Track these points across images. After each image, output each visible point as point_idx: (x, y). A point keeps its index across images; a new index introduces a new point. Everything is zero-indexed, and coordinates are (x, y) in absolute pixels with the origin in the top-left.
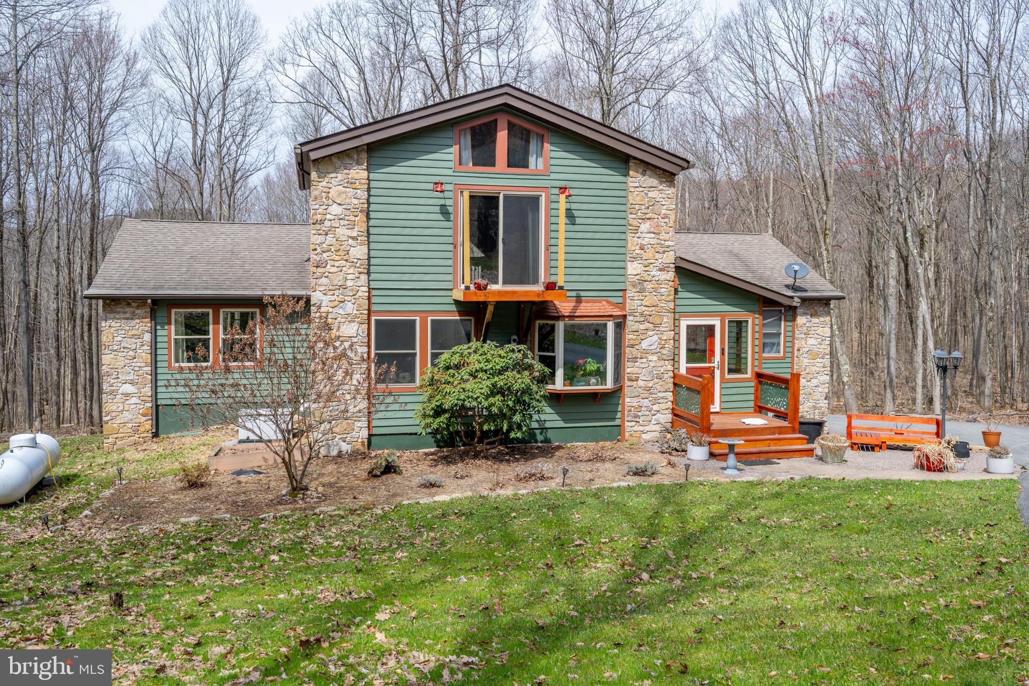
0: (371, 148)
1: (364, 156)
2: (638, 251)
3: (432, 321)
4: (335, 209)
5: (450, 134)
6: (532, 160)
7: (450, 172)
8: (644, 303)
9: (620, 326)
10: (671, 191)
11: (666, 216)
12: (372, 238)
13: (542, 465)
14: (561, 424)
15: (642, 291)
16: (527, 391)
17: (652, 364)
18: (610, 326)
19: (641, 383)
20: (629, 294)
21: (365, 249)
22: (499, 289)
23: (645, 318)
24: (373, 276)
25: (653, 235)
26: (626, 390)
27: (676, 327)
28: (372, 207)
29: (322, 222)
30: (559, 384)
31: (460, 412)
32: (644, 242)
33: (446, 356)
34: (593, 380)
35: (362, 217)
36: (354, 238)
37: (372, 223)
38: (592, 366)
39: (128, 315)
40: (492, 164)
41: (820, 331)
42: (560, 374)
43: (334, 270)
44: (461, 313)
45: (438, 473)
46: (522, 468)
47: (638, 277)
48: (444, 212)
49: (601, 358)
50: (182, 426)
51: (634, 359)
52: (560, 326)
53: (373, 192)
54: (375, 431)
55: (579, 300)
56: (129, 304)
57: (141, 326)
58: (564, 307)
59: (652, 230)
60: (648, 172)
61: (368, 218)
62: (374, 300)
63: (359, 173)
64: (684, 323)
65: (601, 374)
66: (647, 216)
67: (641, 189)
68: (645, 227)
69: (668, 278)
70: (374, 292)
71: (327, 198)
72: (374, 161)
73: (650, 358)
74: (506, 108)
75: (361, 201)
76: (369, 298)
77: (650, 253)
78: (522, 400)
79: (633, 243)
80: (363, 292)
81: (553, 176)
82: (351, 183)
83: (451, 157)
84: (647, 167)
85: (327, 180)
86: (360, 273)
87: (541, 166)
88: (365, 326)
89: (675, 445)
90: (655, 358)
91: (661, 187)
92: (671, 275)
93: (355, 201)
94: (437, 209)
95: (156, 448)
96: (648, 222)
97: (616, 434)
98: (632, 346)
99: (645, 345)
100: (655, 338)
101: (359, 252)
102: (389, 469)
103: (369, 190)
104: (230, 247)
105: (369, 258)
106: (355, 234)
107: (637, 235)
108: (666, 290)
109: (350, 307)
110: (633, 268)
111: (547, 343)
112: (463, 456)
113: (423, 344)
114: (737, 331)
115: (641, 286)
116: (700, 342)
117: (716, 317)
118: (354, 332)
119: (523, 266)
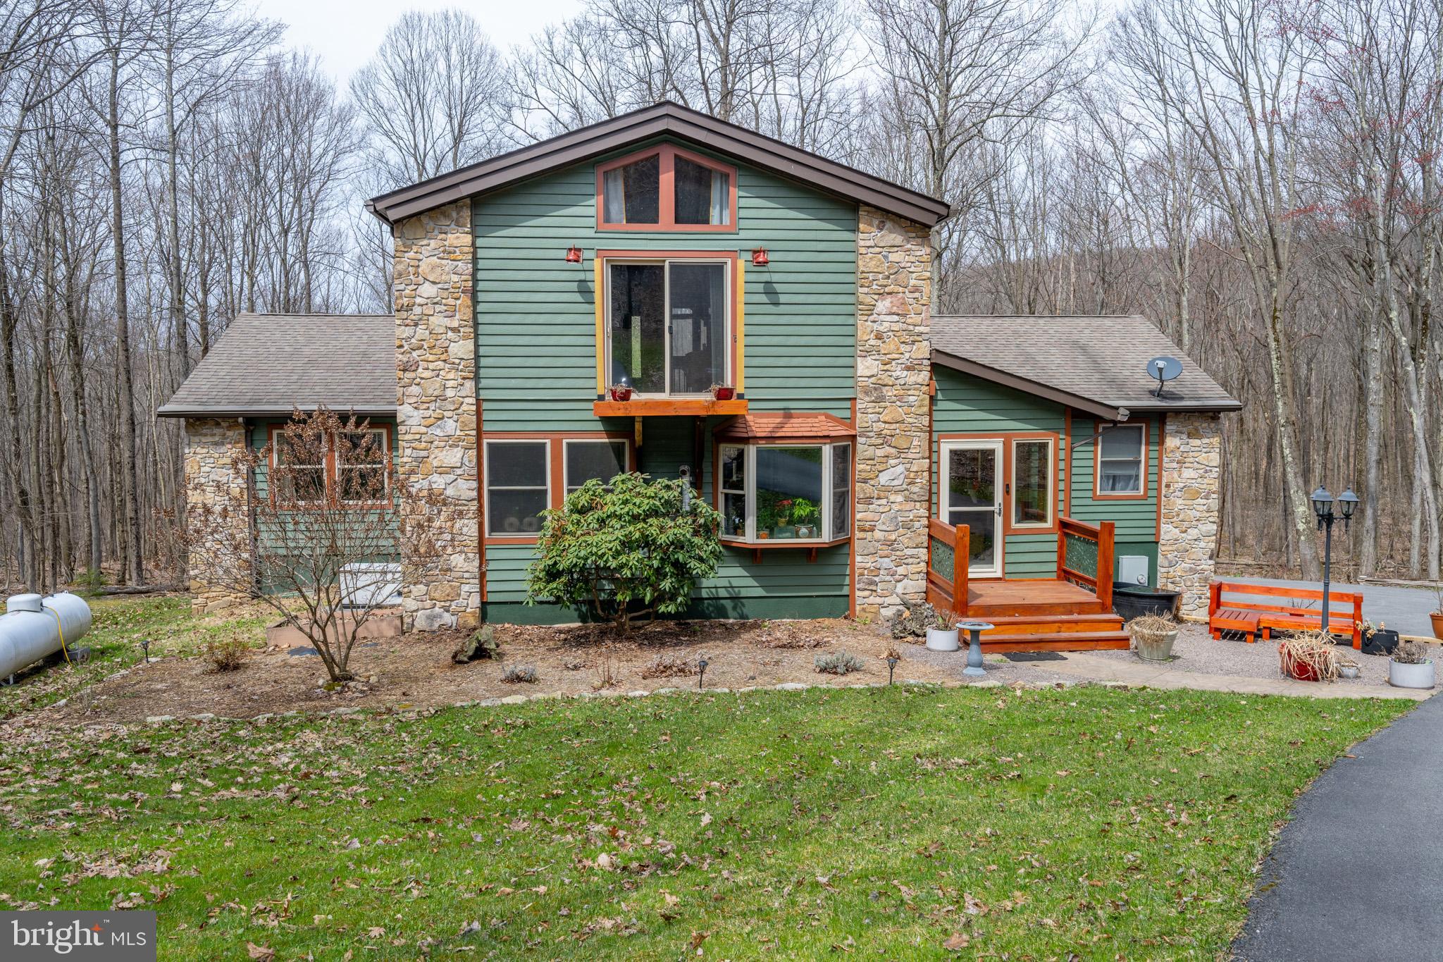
0: (479, 201)
1: (466, 213)
2: (872, 342)
3: (569, 444)
4: (428, 290)
5: (591, 179)
6: (714, 213)
7: (591, 233)
8: (882, 417)
9: (845, 451)
10: (924, 251)
11: (916, 289)
12: (482, 329)
14: (760, 592)
15: (880, 399)
16: (687, 547)
17: (895, 507)
18: (827, 452)
19: (878, 534)
20: (860, 405)
21: (470, 345)
22: (664, 397)
23: (885, 440)
24: (484, 383)
25: (896, 318)
26: (858, 545)
27: (932, 452)
28: (481, 286)
29: (409, 308)
30: (750, 537)
31: (587, 575)
32: (881, 328)
34: (804, 530)
35: (465, 300)
36: (454, 330)
37: (480, 308)
38: (802, 510)
39: (217, 439)
40: (655, 220)
41: (1202, 457)
42: (751, 522)
43: (427, 374)
44: (610, 434)
47: (873, 380)
48: (584, 290)
49: (816, 501)
51: (868, 500)
52: (751, 452)
53: (481, 264)
54: (491, 598)
56: (218, 424)
58: (759, 425)
59: (894, 310)
60: (888, 225)
61: (475, 302)
62: (485, 416)
63: (460, 238)
64: (946, 447)
65: (814, 522)
66: (887, 290)
67: (878, 250)
68: (883, 305)
69: (920, 381)
70: (485, 406)
71: (417, 274)
72: (481, 220)
73: (892, 498)
74: (668, 137)
75: (464, 277)
76: (479, 413)
77: (890, 345)
78: (682, 561)
79: (865, 329)
80: (469, 405)
81: (743, 234)
82: (448, 253)
83: (592, 211)
84: (885, 216)
85: (415, 248)
86: (464, 378)
87: (727, 221)
88: (473, 453)
89: (913, 626)
90: (899, 498)
91: (909, 246)
92: (924, 376)
93: (455, 278)
94: (574, 286)
96: (889, 299)
97: (842, 606)
98: (865, 481)
99: (884, 478)
100: (900, 469)
101: (462, 348)
102: (480, 653)
103: (475, 260)
104: (362, 348)
105: (477, 357)
106: (455, 324)
107: (871, 318)
108: (918, 399)
109: (450, 426)
110: (866, 367)
111: (734, 477)
113: (556, 468)
114: (1031, 456)
115: (877, 391)
116: (971, 476)
117: (996, 439)
118: (458, 461)
119: (700, 365)
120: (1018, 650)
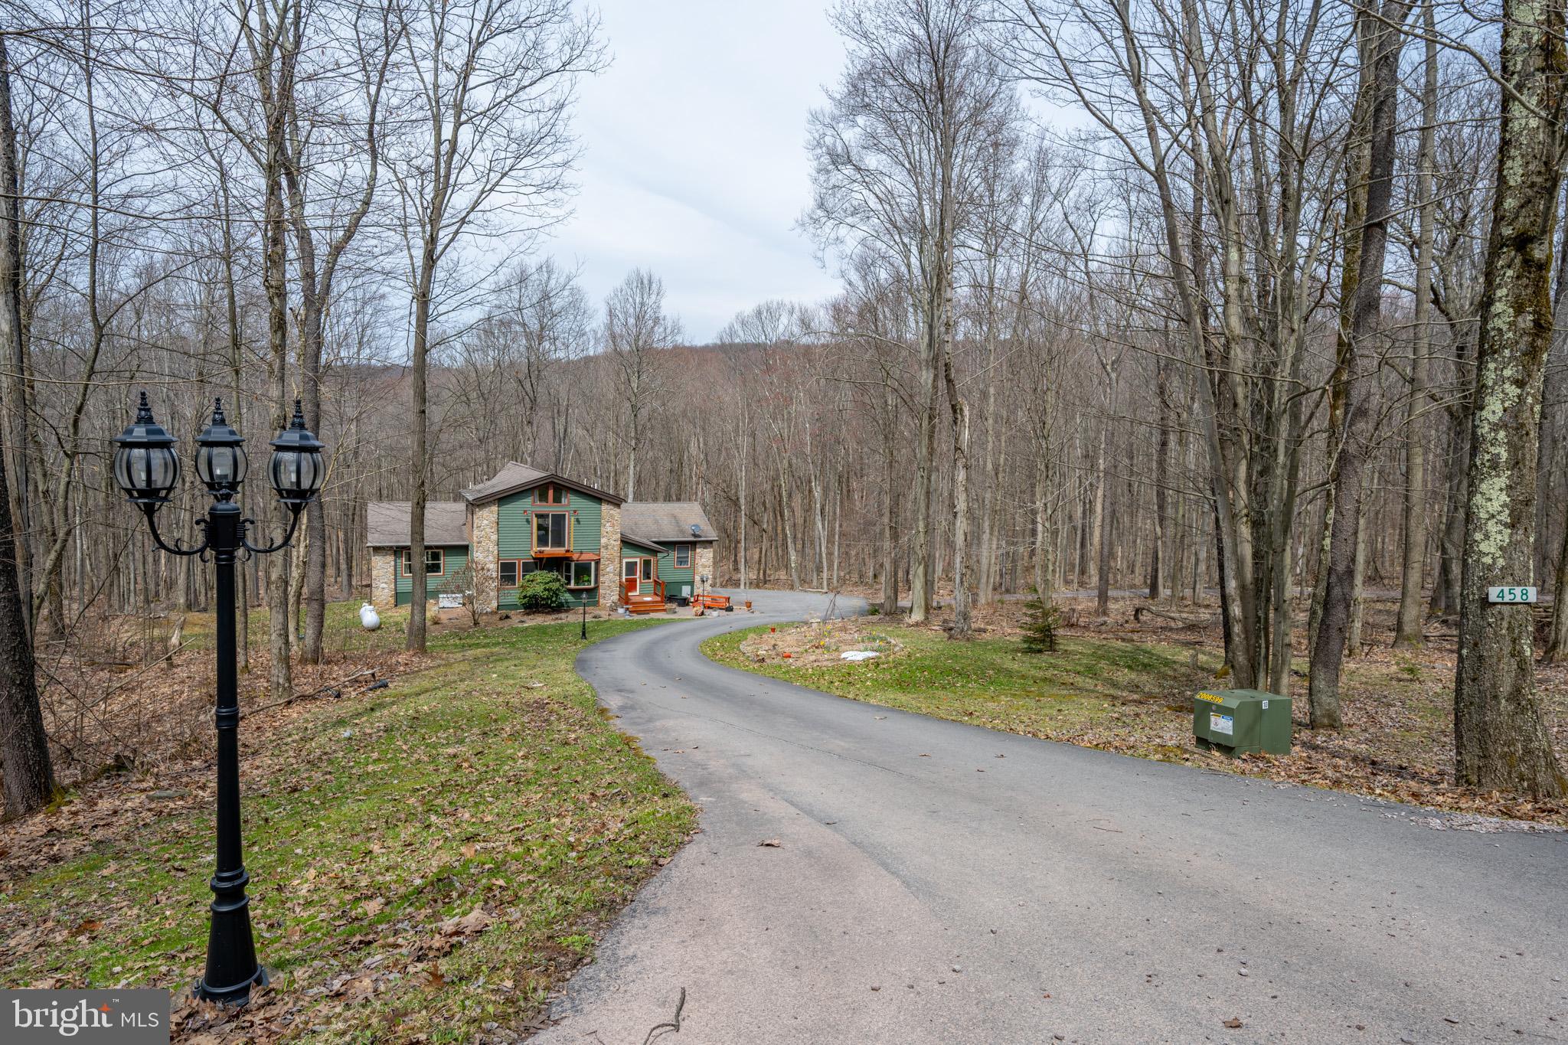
0: (500, 500)
1: (497, 502)
2: (605, 533)
3: (522, 563)
5: (531, 492)
6: (563, 500)
7: (530, 506)
8: (607, 553)
9: (598, 562)
10: (618, 510)
11: (617, 520)
12: (500, 532)
13: (563, 615)
14: (574, 600)
15: (607, 549)
16: (558, 589)
17: (611, 577)
18: (593, 563)
19: (606, 584)
20: (601, 551)
21: (497, 536)
22: (549, 550)
23: (608, 559)
24: (500, 546)
25: (612, 527)
26: (601, 587)
27: (621, 562)
28: (500, 520)
30: (572, 586)
31: (534, 597)
32: (608, 530)
33: (527, 577)
34: (587, 583)
35: (495, 525)
36: (493, 532)
37: (500, 526)
38: (586, 578)
39: (383, 554)
40: (547, 502)
41: (707, 555)
42: (573, 582)
44: (534, 560)
45: (525, 618)
46: (554, 616)
47: (605, 544)
48: (528, 521)
49: (590, 576)
51: (604, 575)
52: (573, 564)
53: (500, 515)
54: (500, 603)
55: (581, 553)
56: (384, 549)
57: (390, 559)
58: (575, 557)
59: (611, 525)
60: (609, 504)
61: (498, 524)
62: (500, 555)
63: (495, 508)
64: (624, 561)
65: (589, 581)
66: (609, 520)
67: (606, 510)
68: (608, 524)
69: (618, 543)
70: (500, 552)
71: (482, 518)
72: (501, 504)
73: (610, 574)
74: (552, 482)
75: (496, 518)
76: (498, 554)
77: (610, 534)
78: (556, 593)
79: (603, 530)
80: (496, 552)
81: (571, 506)
82: (492, 512)
83: (530, 501)
84: (609, 502)
85: (482, 511)
86: (495, 545)
87: (566, 503)
88: (497, 565)
89: (615, 607)
90: (612, 574)
91: (615, 509)
93: (493, 518)
94: (525, 520)
95: (401, 611)
96: (610, 522)
97: (596, 604)
98: (603, 570)
99: (608, 569)
100: (612, 567)
101: (494, 537)
102: (507, 617)
103: (498, 514)
105: (498, 539)
106: (493, 530)
107: (605, 527)
108: (617, 548)
110: (603, 541)
111: (568, 570)
112: (534, 613)
113: (519, 571)
114: (647, 563)
115: (606, 547)
116: (631, 568)
117: (638, 558)
118: (493, 567)
119: (559, 541)
120: (639, 613)
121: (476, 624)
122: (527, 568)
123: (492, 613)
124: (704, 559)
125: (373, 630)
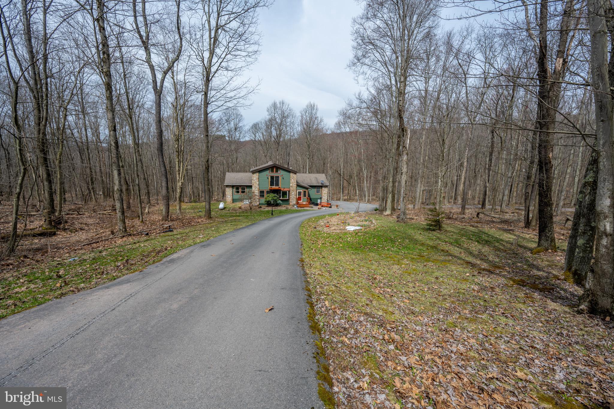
3: (266, 191)
4: (255, 178)
5: (268, 169)
7: (268, 174)
9: (289, 191)
10: (296, 175)
12: (259, 181)
13: (277, 207)
14: (282, 203)
16: (276, 199)
19: (292, 198)
20: (290, 188)
22: (274, 187)
23: (293, 190)
24: (259, 186)
25: (294, 180)
26: (290, 199)
27: (296, 191)
28: (259, 177)
30: (281, 198)
31: (268, 201)
33: (268, 195)
34: (286, 198)
36: (257, 181)
37: (259, 179)
40: (274, 172)
43: (255, 183)
44: (270, 190)
45: (266, 208)
46: (275, 208)
48: (268, 178)
49: (287, 195)
50: (236, 202)
51: (291, 195)
52: (281, 192)
54: (260, 203)
55: (284, 188)
56: (229, 186)
57: (231, 189)
58: (282, 189)
62: (260, 188)
63: (258, 174)
64: (298, 191)
66: (293, 178)
72: (259, 172)
73: (293, 195)
74: (275, 166)
77: (293, 183)
79: (291, 181)
80: (258, 188)
81: (281, 174)
83: (268, 172)
84: (293, 173)
85: (254, 175)
87: (279, 173)
89: (294, 205)
92: (296, 185)
95: (234, 204)
97: (289, 204)
100: (294, 193)
101: (258, 183)
102: (261, 207)
108: (295, 187)
110: (291, 185)
112: (269, 206)
113: (265, 194)
114: (305, 192)
115: (292, 187)
116: (300, 193)
117: (302, 190)
118: (257, 192)
119: (277, 184)
120: (301, 207)
121: (251, 209)
122: (268, 192)
123: (257, 206)
124: (325, 191)
125: (222, 210)
